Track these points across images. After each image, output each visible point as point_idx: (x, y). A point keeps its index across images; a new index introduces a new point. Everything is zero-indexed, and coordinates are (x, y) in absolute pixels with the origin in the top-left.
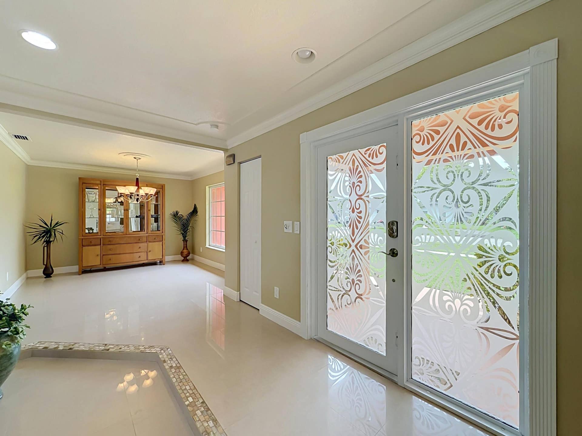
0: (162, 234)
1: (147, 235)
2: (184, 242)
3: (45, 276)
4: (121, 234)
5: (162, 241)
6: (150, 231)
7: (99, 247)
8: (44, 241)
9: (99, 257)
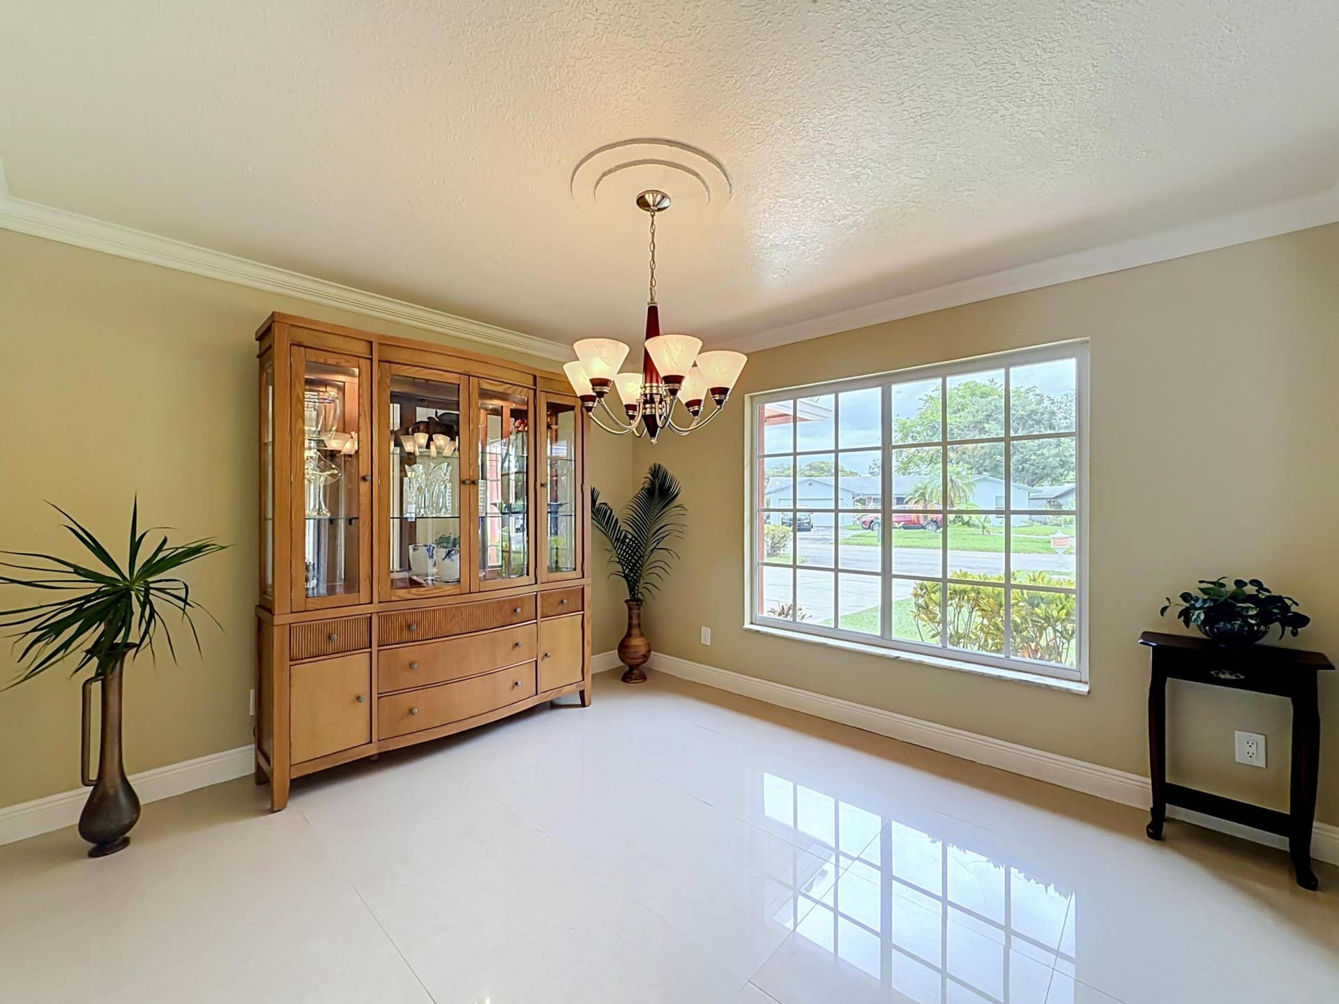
0: (583, 581)
1: (535, 588)
2: (630, 609)
3: (92, 845)
4: (449, 589)
5: (583, 610)
6: (545, 570)
7: (361, 659)
8: (91, 652)
9: (365, 704)
